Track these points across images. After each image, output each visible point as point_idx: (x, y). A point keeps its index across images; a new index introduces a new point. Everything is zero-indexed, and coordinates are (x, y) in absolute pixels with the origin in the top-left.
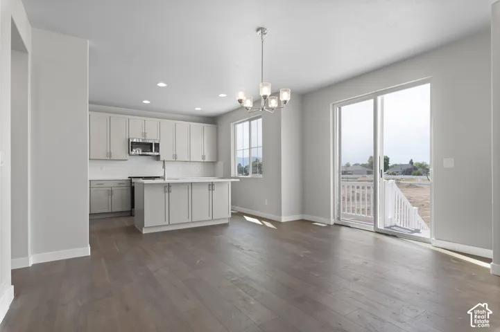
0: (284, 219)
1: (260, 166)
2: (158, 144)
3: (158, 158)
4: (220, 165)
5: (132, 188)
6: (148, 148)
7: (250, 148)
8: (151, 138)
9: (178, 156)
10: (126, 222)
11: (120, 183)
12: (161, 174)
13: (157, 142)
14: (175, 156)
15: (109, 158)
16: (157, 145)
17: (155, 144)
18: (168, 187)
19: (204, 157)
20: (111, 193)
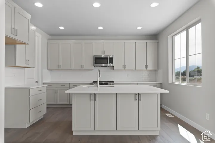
1: (199, 72)
2: (112, 58)
3: (112, 68)
4: (160, 71)
6: (106, 61)
7: (187, 56)
8: (108, 54)
9: (126, 66)
13: (111, 57)
14: (124, 66)
16: (111, 60)
17: (110, 58)
19: (146, 66)
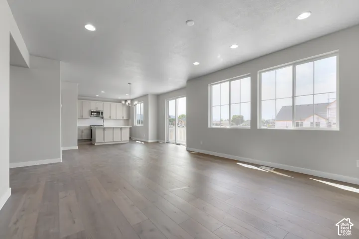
0: (150, 141)
3: (102, 118)
4: (130, 120)
5: (91, 130)
6: (99, 114)
8: (100, 109)
10: (89, 143)
11: (86, 128)
12: (102, 125)
13: (102, 111)
14: (110, 117)
15: (82, 118)
16: (102, 113)
18: (104, 129)
19: (123, 117)
20: (83, 132)
